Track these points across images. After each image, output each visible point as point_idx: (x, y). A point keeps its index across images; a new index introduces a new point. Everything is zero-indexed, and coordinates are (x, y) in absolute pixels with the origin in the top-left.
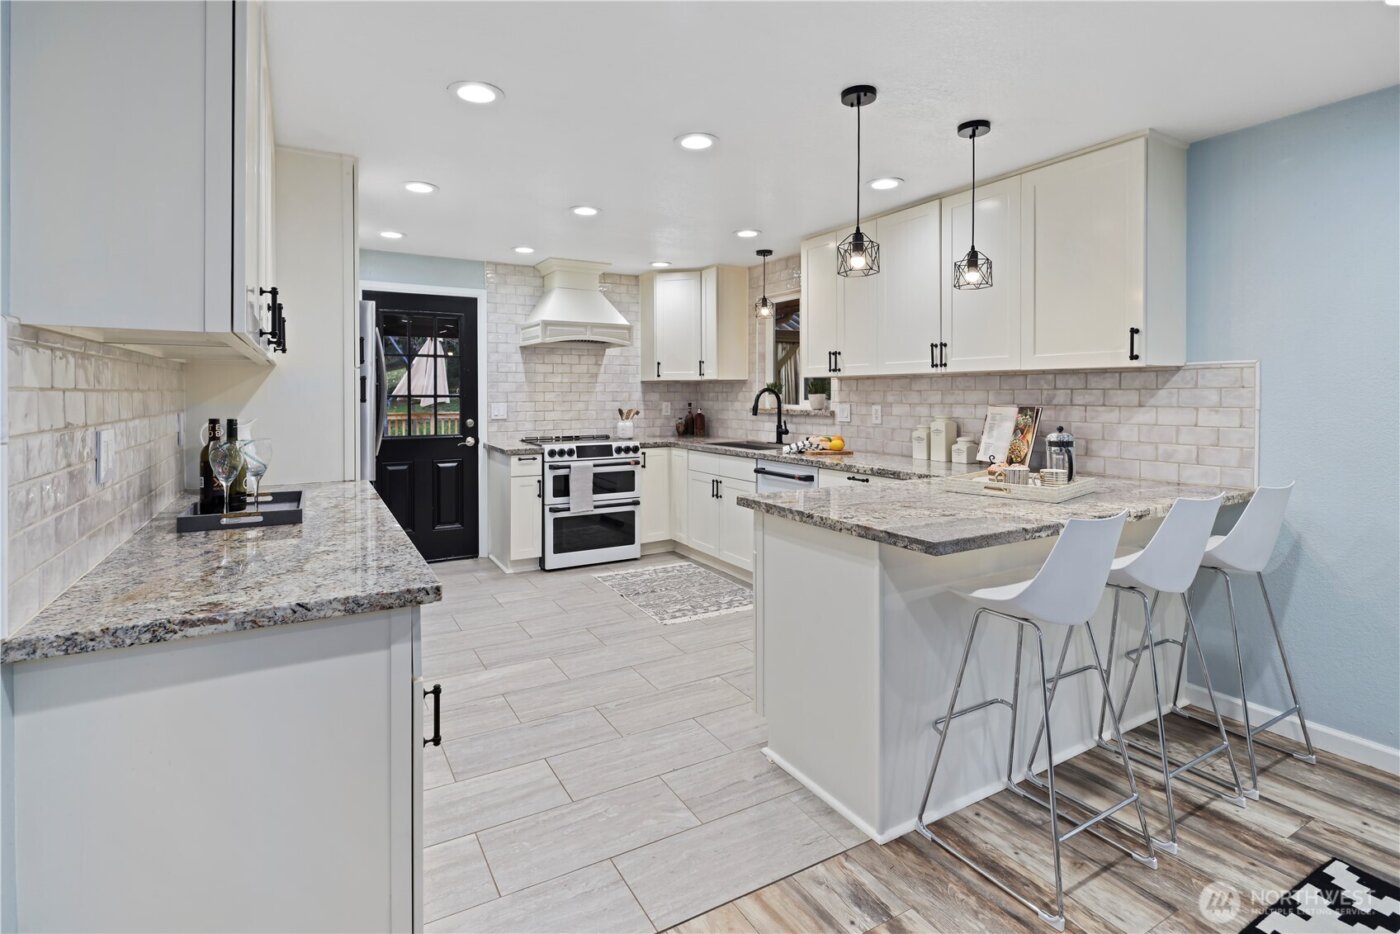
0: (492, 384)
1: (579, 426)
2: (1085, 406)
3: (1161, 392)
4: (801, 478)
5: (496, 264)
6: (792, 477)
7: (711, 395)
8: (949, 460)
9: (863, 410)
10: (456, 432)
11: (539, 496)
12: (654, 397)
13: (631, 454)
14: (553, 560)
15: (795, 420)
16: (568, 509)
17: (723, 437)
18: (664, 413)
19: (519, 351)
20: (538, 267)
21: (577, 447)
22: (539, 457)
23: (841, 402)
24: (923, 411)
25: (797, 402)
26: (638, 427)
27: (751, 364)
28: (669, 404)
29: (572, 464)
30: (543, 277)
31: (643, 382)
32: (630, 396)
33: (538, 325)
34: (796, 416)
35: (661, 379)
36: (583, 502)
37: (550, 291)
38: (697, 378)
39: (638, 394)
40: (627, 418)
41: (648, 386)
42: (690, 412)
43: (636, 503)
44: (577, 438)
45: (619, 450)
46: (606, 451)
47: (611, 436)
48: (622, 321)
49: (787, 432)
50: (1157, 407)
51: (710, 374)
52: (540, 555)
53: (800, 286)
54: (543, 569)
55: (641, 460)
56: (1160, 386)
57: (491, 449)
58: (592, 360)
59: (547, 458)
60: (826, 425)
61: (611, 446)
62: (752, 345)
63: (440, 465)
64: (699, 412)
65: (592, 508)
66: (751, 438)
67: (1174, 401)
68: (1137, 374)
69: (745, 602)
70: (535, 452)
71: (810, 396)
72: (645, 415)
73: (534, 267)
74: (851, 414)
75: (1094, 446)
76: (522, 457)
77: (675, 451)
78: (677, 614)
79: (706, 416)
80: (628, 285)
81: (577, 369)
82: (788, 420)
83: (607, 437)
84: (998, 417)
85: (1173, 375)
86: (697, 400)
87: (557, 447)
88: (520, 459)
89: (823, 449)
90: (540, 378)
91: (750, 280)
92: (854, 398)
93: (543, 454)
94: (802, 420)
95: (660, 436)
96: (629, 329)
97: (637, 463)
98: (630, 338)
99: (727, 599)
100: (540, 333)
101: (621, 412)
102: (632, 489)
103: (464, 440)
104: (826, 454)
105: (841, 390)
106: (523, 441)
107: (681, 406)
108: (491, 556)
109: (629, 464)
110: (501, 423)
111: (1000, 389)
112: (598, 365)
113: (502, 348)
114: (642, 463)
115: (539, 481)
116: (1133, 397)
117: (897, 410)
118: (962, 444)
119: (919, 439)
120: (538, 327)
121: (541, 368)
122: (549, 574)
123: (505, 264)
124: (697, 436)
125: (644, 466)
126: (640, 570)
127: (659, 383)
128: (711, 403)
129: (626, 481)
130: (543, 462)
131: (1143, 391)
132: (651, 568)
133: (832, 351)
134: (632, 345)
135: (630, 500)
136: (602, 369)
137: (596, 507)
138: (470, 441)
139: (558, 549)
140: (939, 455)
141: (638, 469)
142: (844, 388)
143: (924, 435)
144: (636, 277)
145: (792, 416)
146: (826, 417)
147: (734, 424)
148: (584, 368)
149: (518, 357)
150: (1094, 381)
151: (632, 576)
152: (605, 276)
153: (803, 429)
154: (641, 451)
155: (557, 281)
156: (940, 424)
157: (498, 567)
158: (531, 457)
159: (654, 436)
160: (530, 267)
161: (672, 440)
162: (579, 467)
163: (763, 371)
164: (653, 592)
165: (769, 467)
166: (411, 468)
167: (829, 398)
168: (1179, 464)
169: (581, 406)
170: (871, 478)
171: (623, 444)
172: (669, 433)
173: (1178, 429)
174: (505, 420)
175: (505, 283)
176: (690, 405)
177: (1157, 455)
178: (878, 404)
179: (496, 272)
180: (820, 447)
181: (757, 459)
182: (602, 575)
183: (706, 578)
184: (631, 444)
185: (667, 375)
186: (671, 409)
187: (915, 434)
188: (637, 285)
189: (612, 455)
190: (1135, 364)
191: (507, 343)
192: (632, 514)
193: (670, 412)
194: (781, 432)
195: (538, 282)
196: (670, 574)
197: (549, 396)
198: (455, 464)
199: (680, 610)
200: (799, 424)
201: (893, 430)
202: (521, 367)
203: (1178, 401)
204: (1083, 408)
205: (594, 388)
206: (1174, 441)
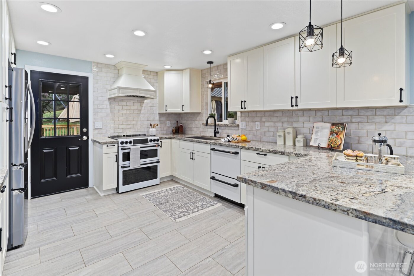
0: (95, 114)
1: (134, 131)
2: (358, 123)
3: (397, 117)
4: (233, 153)
5: (97, 63)
6: (229, 152)
7: (186, 118)
8: (294, 145)
9: (252, 124)
10: (79, 134)
11: (116, 161)
12: (163, 119)
13: (156, 142)
14: (122, 189)
15: (222, 128)
16: (129, 166)
17: (190, 134)
18: (167, 125)
19: (107, 100)
20: (116, 66)
21: (133, 140)
22: (116, 145)
23: (241, 121)
24: (279, 124)
25: (222, 121)
26: (157, 131)
27: (202, 106)
28: (169, 122)
29: (131, 147)
30: (118, 70)
31: (159, 113)
32: (154, 119)
33: (116, 89)
34: (222, 126)
35: (167, 112)
36: (136, 163)
37: (121, 75)
38: (181, 111)
39: (157, 118)
40: (153, 127)
41: (161, 114)
42: (177, 125)
43: (158, 162)
44: (133, 136)
45: (151, 141)
46: (146, 141)
47: (147, 134)
48: (152, 88)
49: (218, 133)
50: (395, 123)
51: (187, 110)
52: (117, 187)
53: (227, 75)
54: (118, 192)
55: (160, 144)
56: (396, 114)
57: (94, 141)
58: (139, 104)
59: (120, 145)
60: (235, 130)
61: (148, 139)
62: (203, 99)
63: (70, 149)
64: (181, 124)
65: (140, 166)
66: (203, 134)
67: (404, 121)
68: (385, 109)
69: (208, 205)
70: (114, 143)
71: (228, 119)
72: (160, 125)
73: (114, 66)
74: (246, 126)
75: (362, 139)
76: (108, 145)
77: (173, 140)
78: (181, 215)
79: (184, 126)
80: (153, 76)
81: (132, 108)
82: (219, 128)
83: (145, 135)
84: (320, 127)
85: (404, 110)
86: (180, 120)
87: (124, 140)
88: (107, 146)
89: (238, 140)
90: (117, 111)
91: (202, 75)
92: (247, 119)
93: (118, 143)
94: (225, 128)
95: (166, 134)
96: (155, 91)
97: (159, 146)
98: (155, 96)
99: (200, 204)
100: (117, 92)
101: (151, 125)
102: (156, 156)
103: (82, 137)
104: (241, 142)
105: (241, 116)
106: (109, 137)
107: (174, 123)
108: (94, 187)
109: (155, 146)
110: (99, 130)
111: (315, 116)
112: (141, 106)
113: (100, 98)
114: (160, 146)
115: (116, 155)
116: (383, 119)
117: (267, 124)
118: (300, 138)
119: (280, 136)
120: (116, 90)
121: (117, 107)
122: (121, 195)
123: (102, 64)
124: (180, 134)
125: (161, 147)
126: (160, 190)
127: (166, 113)
128: (185, 121)
129: (154, 153)
130: (118, 147)
131: (388, 117)
132: (165, 189)
133: (243, 100)
134: (156, 98)
135: (156, 161)
136: (143, 108)
137: (141, 165)
138: (85, 138)
139: (125, 184)
140: (290, 142)
141: (159, 148)
142: (243, 115)
143: (282, 134)
144: (157, 72)
145: (220, 126)
146: (235, 127)
147: (195, 129)
148: (136, 108)
149: (107, 102)
150: (363, 113)
151: (157, 194)
152: (144, 71)
153: (225, 131)
154: (160, 140)
155: (124, 71)
156: (290, 130)
157: (97, 193)
158: (113, 145)
159: (163, 134)
160: (113, 65)
161: (171, 136)
162: (134, 148)
163: (207, 109)
164: (168, 202)
165: (217, 148)
166: (56, 151)
167: (236, 119)
168: (407, 147)
169: (134, 122)
170: (267, 154)
171: (153, 138)
172: (169, 133)
173: (406, 133)
174: (101, 129)
175: (102, 71)
176: (177, 122)
177: (395, 144)
178: (258, 122)
179: (97, 66)
180: (237, 139)
181: (211, 144)
182: (144, 194)
183: (189, 192)
184: (156, 138)
185: (169, 110)
186: (170, 124)
187: (278, 134)
188: (157, 75)
189: (148, 143)
190: (401, 104)
191: (102, 96)
192: (157, 166)
193: (169, 125)
194: (216, 133)
195: (116, 72)
196: (173, 192)
197: (121, 119)
198: (78, 148)
199: (181, 212)
200: (223, 129)
201: (265, 132)
202: (108, 107)
203: (406, 120)
204: (357, 124)
205: (140, 115)
206: (404, 138)
